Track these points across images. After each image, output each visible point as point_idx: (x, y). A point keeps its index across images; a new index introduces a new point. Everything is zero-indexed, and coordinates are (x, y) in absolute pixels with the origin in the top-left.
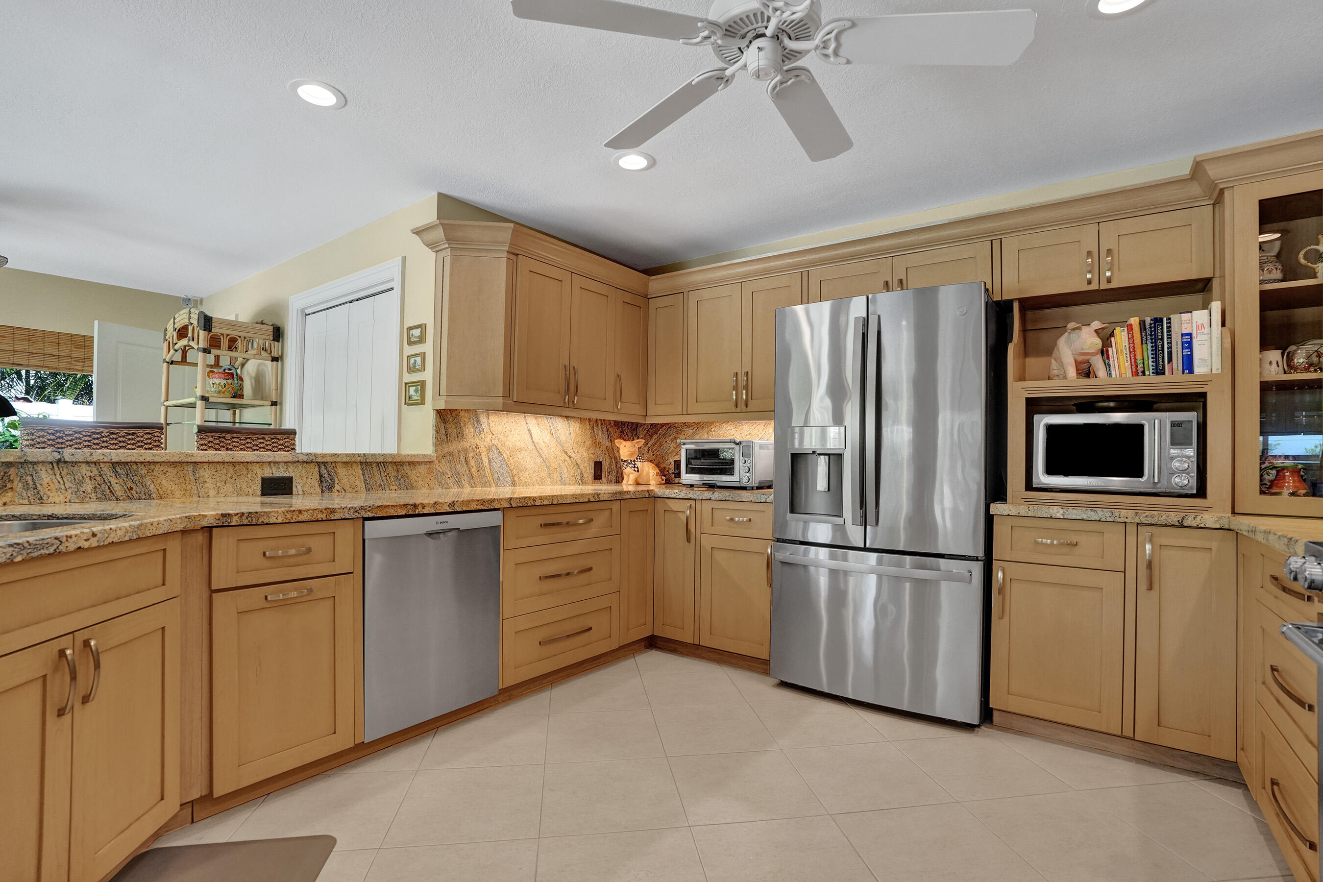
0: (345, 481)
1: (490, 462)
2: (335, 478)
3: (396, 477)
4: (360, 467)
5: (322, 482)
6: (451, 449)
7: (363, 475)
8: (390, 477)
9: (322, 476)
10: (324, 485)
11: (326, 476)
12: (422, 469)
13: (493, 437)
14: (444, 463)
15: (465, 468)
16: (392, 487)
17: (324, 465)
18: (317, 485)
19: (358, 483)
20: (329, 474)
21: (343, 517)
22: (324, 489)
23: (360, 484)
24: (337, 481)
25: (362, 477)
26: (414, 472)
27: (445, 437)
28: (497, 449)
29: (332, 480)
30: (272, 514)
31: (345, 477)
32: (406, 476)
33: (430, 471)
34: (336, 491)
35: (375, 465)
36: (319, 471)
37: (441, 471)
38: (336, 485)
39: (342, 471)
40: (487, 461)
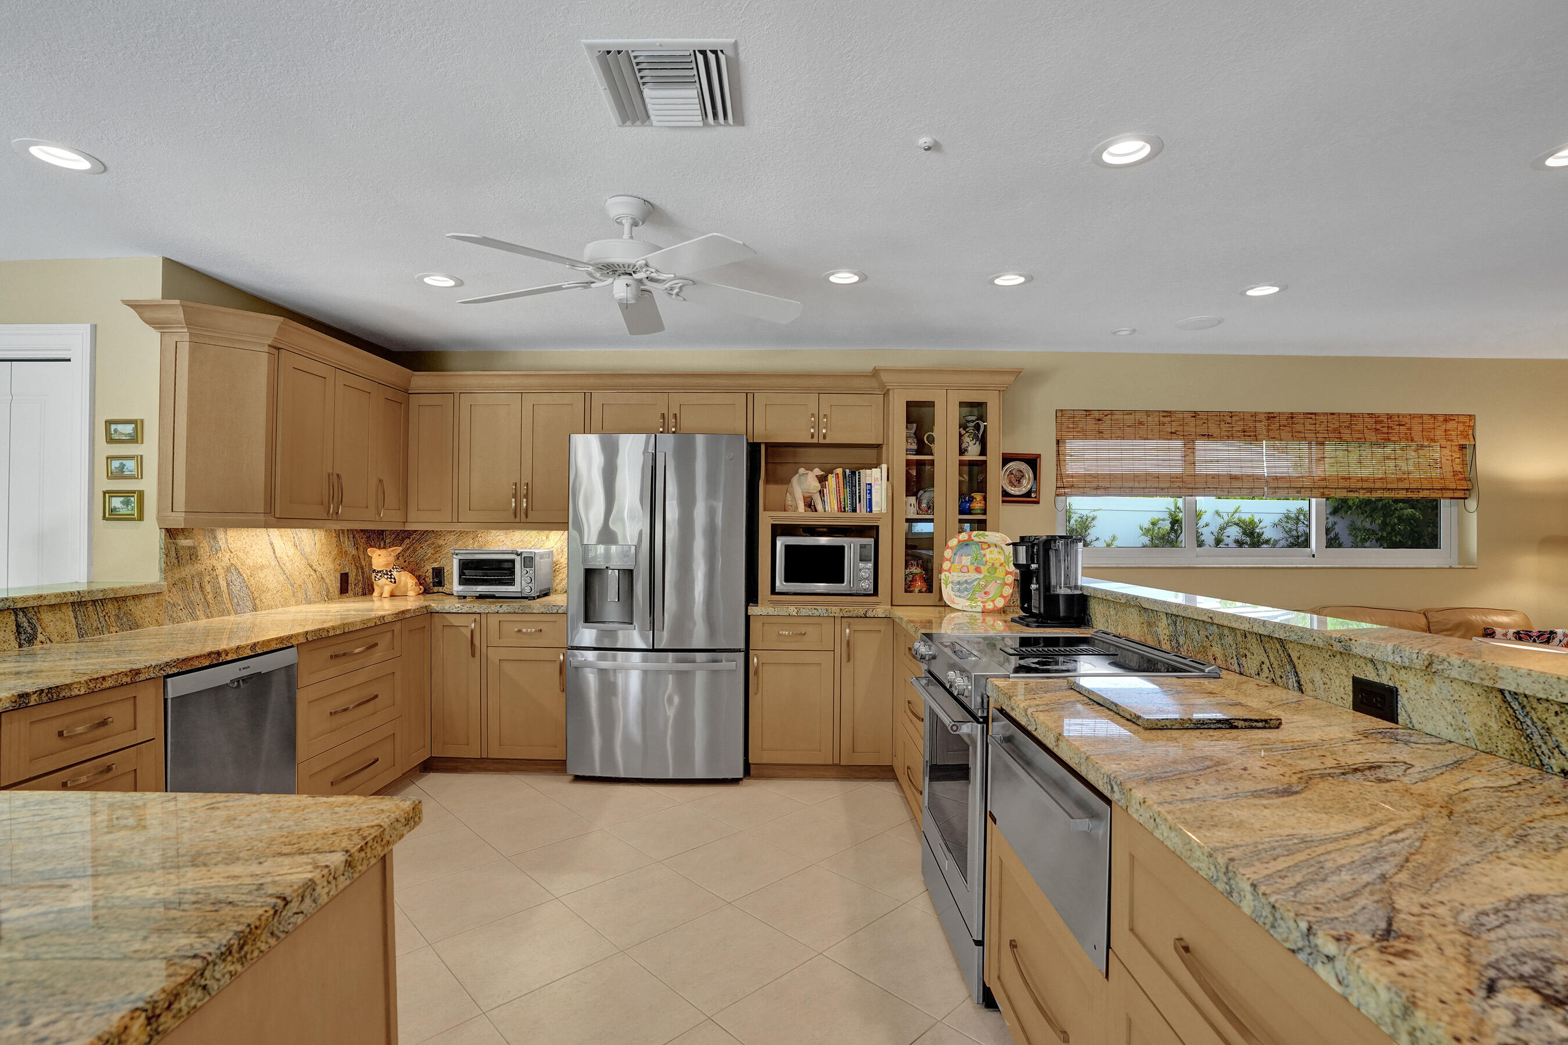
0: (51, 629)
1: (228, 585)
2: (38, 626)
3: (117, 616)
4: (71, 609)
5: (19, 633)
6: (183, 574)
7: (75, 618)
8: (109, 617)
9: (20, 626)
10: (22, 638)
11: (26, 625)
12: (149, 602)
13: (232, 555)
14: (175, 593)
15: (200, 595)
16: (112, 629)
17: (23, 612)
18: (13, 637)
19: (68, 629)
20: (29, 622)
21: (148, 677)
22: (22, 642)
23: (71, 630)
24: (40, 630)
25: (73, 620)
26: (140, 607)
27: (176, 561)
28: (236, 569)
29: (34, 628)
30: (74, 686)
31: (51, 623)
32: (127, 614)
33: (159, 604)
34: (38, 643)
35: (90, 603)
36: (16, 620)
37: (171, 602)
38: (39, 635)
39: (47, 617)
40: (225, 585)
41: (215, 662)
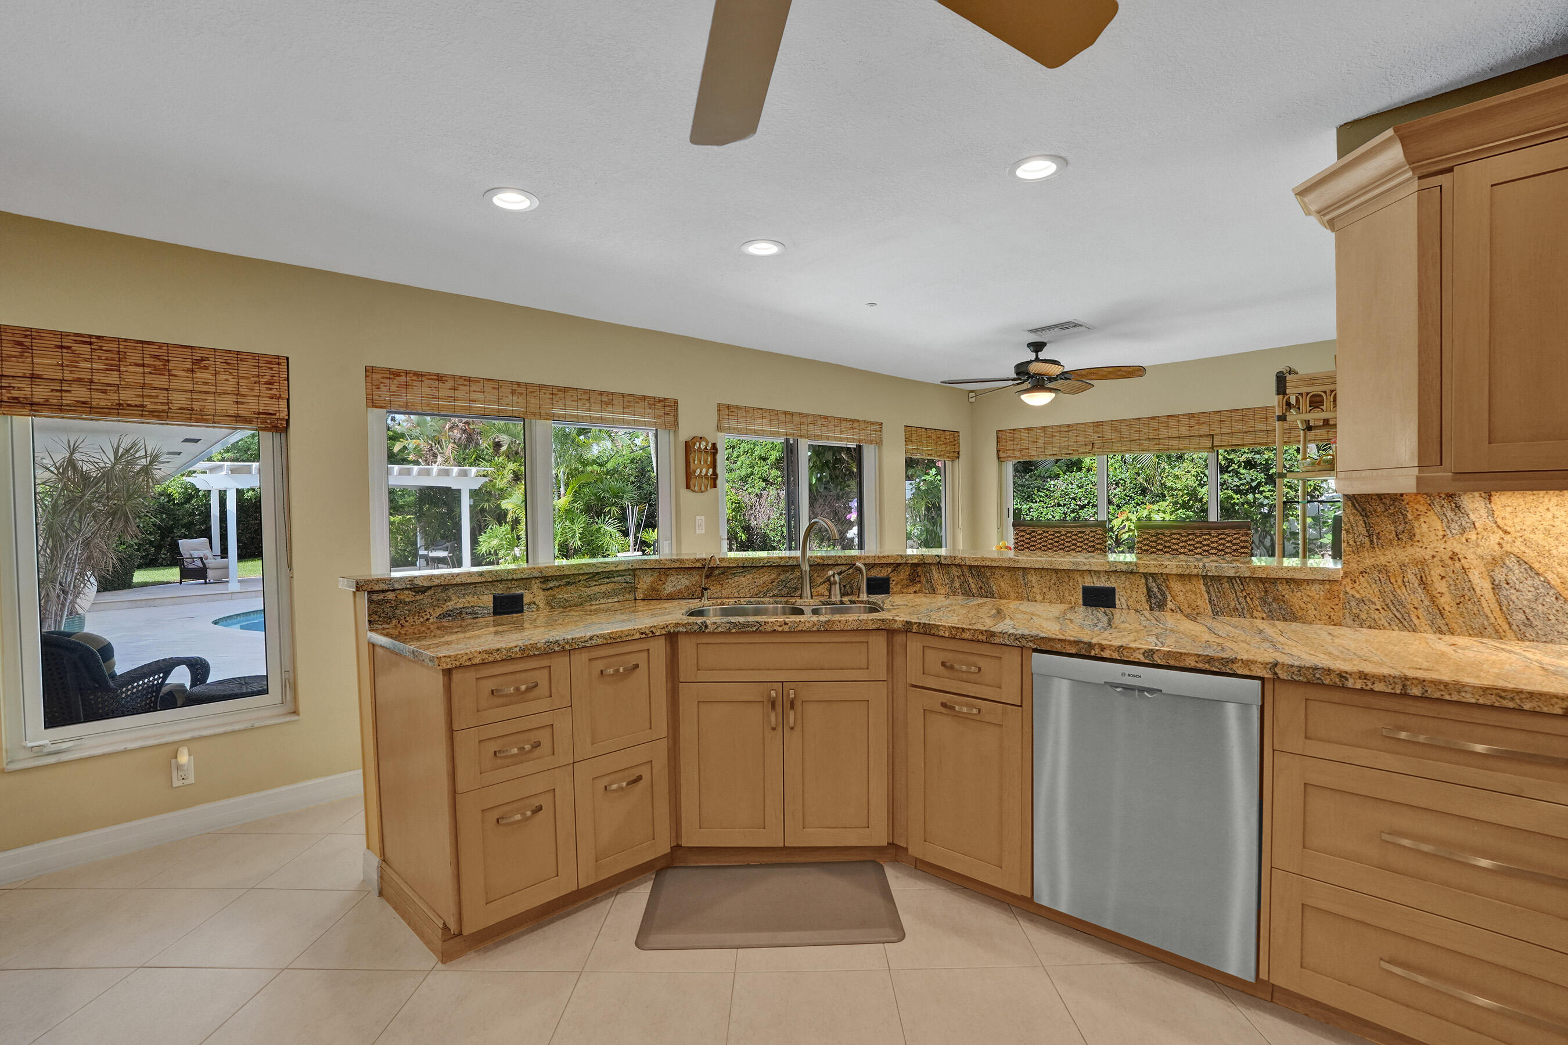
0: (1181, 598)
1: (1496, 587)
2: (1167, 593)
3: (1264, 600)
4: (1202, 582)
5: (1150, 597)
6: (1382, 560)
7: (1208, 593)
8: (1252, 599)
9: (1150, 590)
10: (1153, 602)
11: (1155, 590)
12: (1315, 590)
13: (1507, 538)
14: (1365, 585)
15: (1420, 593)
16: (1255, 614)
17: (1153, 577)
18: (1144, 599)
19: (1199, 603)
20: (1159, 588)
21: (1004, 643)
22: (1153, 605)
23: (1203, 603)
24: (1169, 598)
25: (1206, 596)
26: (1299, 594)
27: (1367, 540)
28: (1520, 561)
29: (1163, 594)
30: (941, 628)
31: (1181, 593)
32: (1282, 600)
33: (1331, 595)
34: (1169, 610)
35: (1225, 580)
36: (1146, 584)
37: (1357, 596)
38: (1169, 602)
39: (1176, 586)
40: (1487, 585)
41: (1084, 652)
